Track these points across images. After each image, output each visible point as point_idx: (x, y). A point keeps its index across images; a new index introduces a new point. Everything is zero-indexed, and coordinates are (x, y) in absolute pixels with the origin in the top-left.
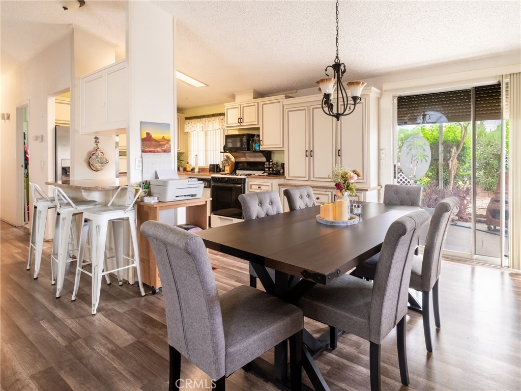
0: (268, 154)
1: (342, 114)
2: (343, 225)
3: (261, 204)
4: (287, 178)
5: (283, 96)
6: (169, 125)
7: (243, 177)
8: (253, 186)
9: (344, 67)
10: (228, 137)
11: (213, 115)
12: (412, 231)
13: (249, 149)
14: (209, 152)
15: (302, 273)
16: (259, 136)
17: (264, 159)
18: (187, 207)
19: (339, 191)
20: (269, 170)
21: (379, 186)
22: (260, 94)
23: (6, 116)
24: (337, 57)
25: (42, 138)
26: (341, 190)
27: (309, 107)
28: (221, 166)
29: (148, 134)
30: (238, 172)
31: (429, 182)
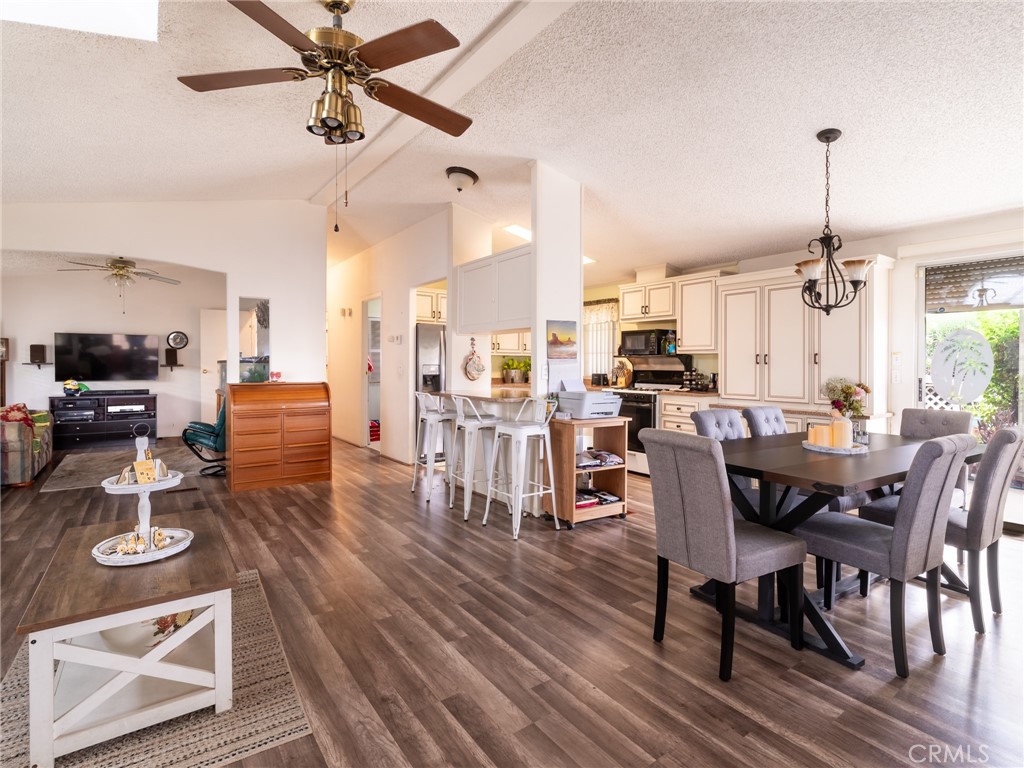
0: (687, 359)
1: (836, 306)
2: (844, 453)
3: (719, 424)
4: (723, 396)
5: (717, 272)
6: (575, 323)
7: (653, 393)
8: (668, 407)
9: (840, 240)
10: (625, 335)
11: (598, 302)
12: (951, 456)
13: (659, 353)
14: (590, 355)
15: (814, 486)
16: (674, 332)
17: (681, 368)
18: (595, 429)
19: (837, 410)
20: (691, 384)
21: (888, 412)
22: (676, 270)
23: (347, 313)
24: (827, 227)
25: (400, 339)
26: (840, 410)
27: (762, 289)
28: (610, 377)
29: (554, 335)
30: (637, 385)
31: (994, 413)
